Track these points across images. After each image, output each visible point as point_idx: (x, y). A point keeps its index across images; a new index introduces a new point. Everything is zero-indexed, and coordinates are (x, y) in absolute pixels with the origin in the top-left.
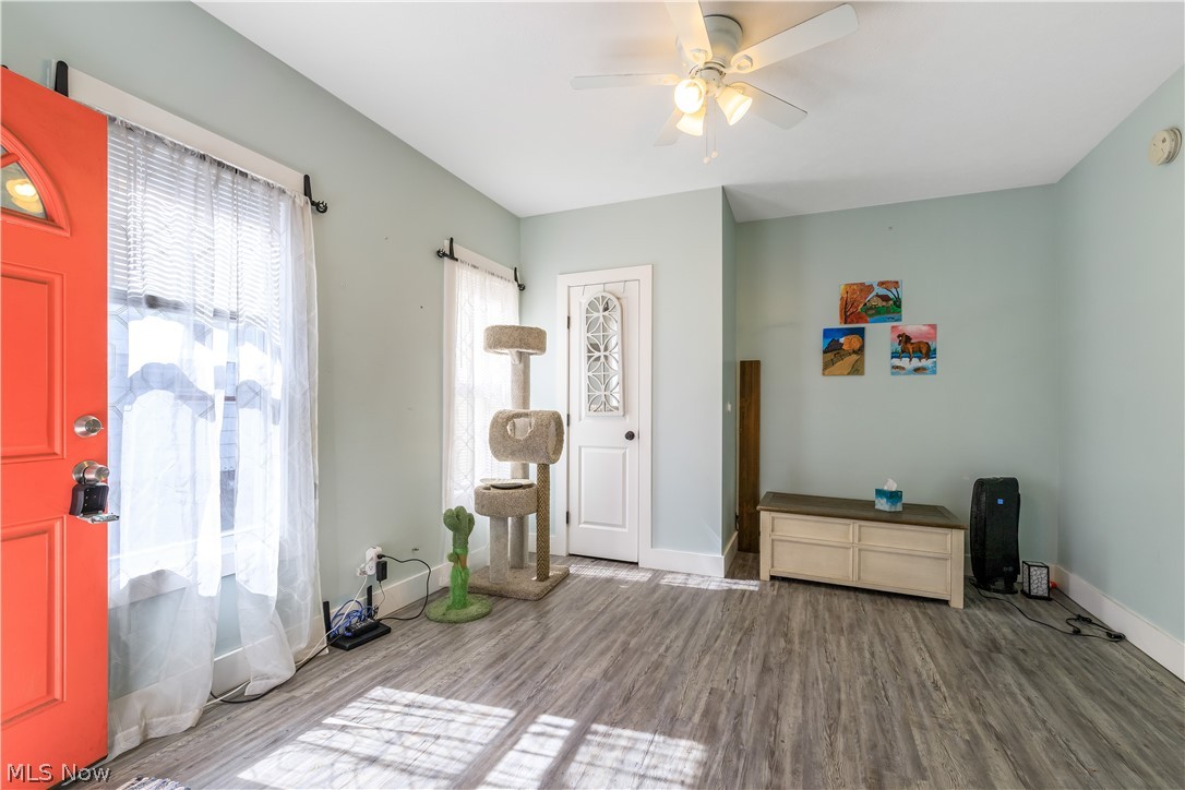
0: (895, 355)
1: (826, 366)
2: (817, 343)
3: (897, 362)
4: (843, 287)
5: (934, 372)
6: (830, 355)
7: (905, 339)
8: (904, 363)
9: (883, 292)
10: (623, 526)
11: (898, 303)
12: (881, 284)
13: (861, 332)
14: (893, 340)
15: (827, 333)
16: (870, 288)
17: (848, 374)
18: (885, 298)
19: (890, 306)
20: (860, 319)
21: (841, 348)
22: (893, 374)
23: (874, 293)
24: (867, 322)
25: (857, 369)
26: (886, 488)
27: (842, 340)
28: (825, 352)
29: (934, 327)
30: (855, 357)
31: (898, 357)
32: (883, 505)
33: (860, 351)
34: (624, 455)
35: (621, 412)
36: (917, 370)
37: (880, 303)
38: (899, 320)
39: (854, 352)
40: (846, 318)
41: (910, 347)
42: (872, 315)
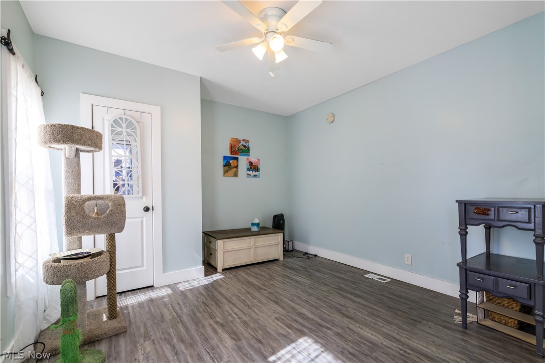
0: (248, 170)
1: (225, 172)
2: (221, 162)
3: (248, 172)
4: (230, 139)
5: (259, 177)
6: (227, 168)
7: (251, 163)
8: (250, 173)
9: (244, 144)
10: (142, 266)
11: (249, 149)
12: (244, 140)
13: (237, 159)
14: (247, 164)
15: (225, 158)
16: (239, 141)
17: (233, 176)
18: (245, 146)
19: (246, 150)
20: (236, 153)
21: (230, 165)
22: (247, 177)
23: (241, 144)
24: (239, 155)
25: (236, 175)
26: (254, 222)
27: (231, 162)
28: (224, 166)
29: (259, 160)
30: (235, 169)
31: (249, 171)
32: (255, 229)
33: (237, 167)
34: (142, 221)
35: (140, 195)
36: (255, 176)
37: (243, 148)
38: (249, 156)
39: (235, 167)
40: (232, 152)
41: (252, 167)
42: (240, 153)
